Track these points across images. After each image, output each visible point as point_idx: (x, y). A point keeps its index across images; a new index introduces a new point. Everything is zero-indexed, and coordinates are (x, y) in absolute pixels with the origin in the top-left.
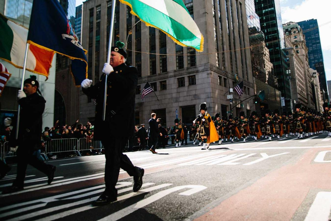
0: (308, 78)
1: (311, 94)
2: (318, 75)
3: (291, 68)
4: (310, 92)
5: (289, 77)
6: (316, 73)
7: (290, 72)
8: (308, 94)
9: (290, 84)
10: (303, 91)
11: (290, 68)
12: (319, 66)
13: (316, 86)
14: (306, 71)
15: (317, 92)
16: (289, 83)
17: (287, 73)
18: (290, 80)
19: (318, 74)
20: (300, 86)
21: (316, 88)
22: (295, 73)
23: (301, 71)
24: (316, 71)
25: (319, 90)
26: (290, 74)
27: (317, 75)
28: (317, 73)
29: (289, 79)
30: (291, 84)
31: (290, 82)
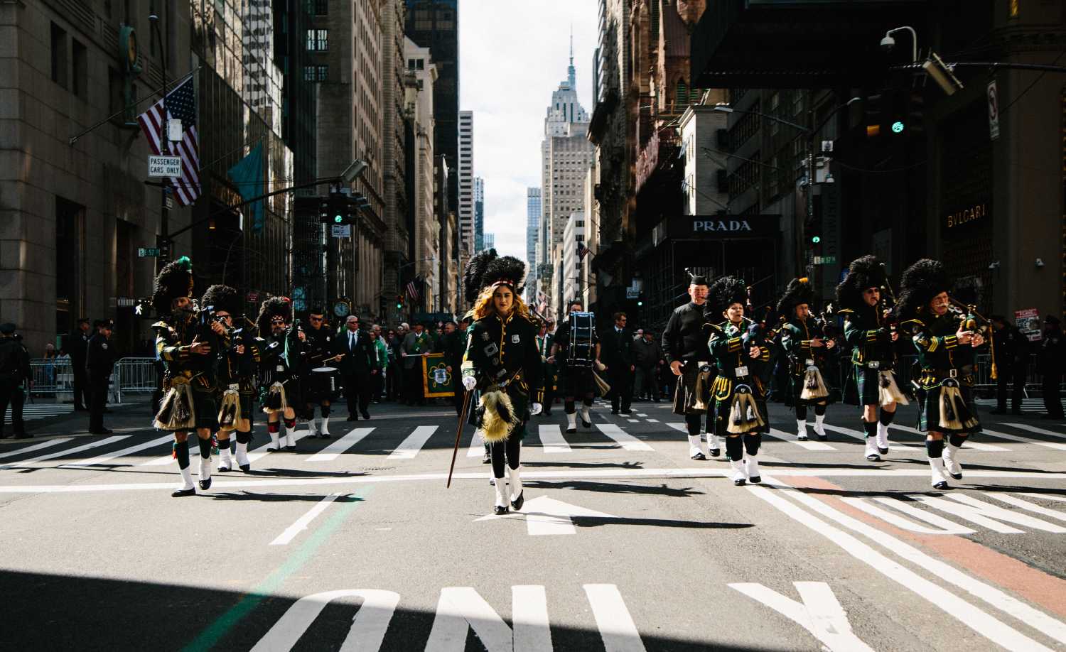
0: (394, 89)
1: (398, 177)
2: (433, 74)
3: (332, 23)
4: (398, 167)
5: (317, 72)
6: (426, 63)
7: (322, 46)
8: (387, 176)
9: (317, 114)
10: (373, 158)
11: (326, 20)
12: (434, 24)
13: (420, 134)
14: (393, 48)
15: (422, 171)
16: (315, 102)
17: (310, 46)
18: (318, 85)
19: (432, 70)
20: (364, 133)
21: (421, 149)
22: (349, 56)
23: (374, 45)
24: (423, 53)
25: (430, 160)
26: (323, 54)
27: (427, 76)
28: (429, 67)
29: (315, 82)
30: (322, 111)
31: (318, 101)
